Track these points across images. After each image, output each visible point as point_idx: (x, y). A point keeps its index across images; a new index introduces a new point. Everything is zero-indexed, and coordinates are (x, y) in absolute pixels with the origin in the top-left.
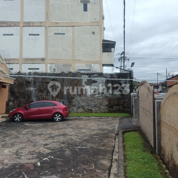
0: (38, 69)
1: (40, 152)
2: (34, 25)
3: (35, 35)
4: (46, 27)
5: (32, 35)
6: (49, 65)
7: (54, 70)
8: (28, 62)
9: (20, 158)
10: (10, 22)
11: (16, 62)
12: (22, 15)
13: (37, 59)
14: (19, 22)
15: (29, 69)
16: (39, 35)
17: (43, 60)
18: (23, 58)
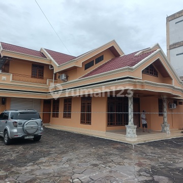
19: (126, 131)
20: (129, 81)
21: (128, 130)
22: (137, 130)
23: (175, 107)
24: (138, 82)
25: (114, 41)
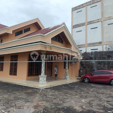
0: (97, 49)
1: (105, 106)
2: (94, 22)
3: (95, 28)
4: (102, 22)
5: (93, 28)
6: (105, 46)
7: (109, 49)
8: (91, 45)
9: (92, 107)
10: (80, 24)
11: (84, 46)
12: (86, 18)
13: (96, 43)
14: (85, 23)
15: (91, 50)
16: (97, 28)
17: (100, 43)
18: (88, 43)
19: (39, 79)
20: (41, 44)
21: (41, 79)
22: (46, 79)
23: (74, 63)
24: (48, 45)
25: (38, 19)
